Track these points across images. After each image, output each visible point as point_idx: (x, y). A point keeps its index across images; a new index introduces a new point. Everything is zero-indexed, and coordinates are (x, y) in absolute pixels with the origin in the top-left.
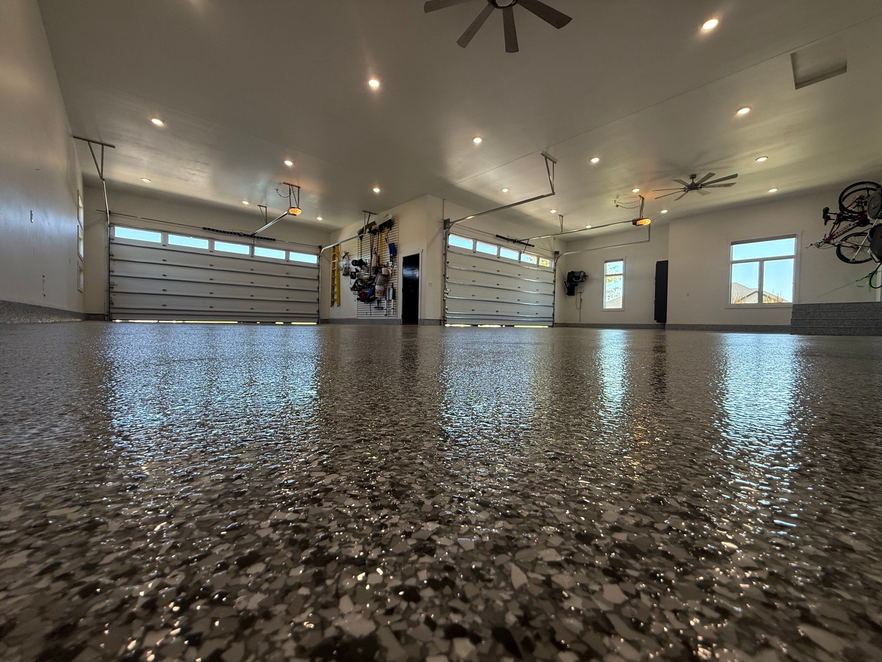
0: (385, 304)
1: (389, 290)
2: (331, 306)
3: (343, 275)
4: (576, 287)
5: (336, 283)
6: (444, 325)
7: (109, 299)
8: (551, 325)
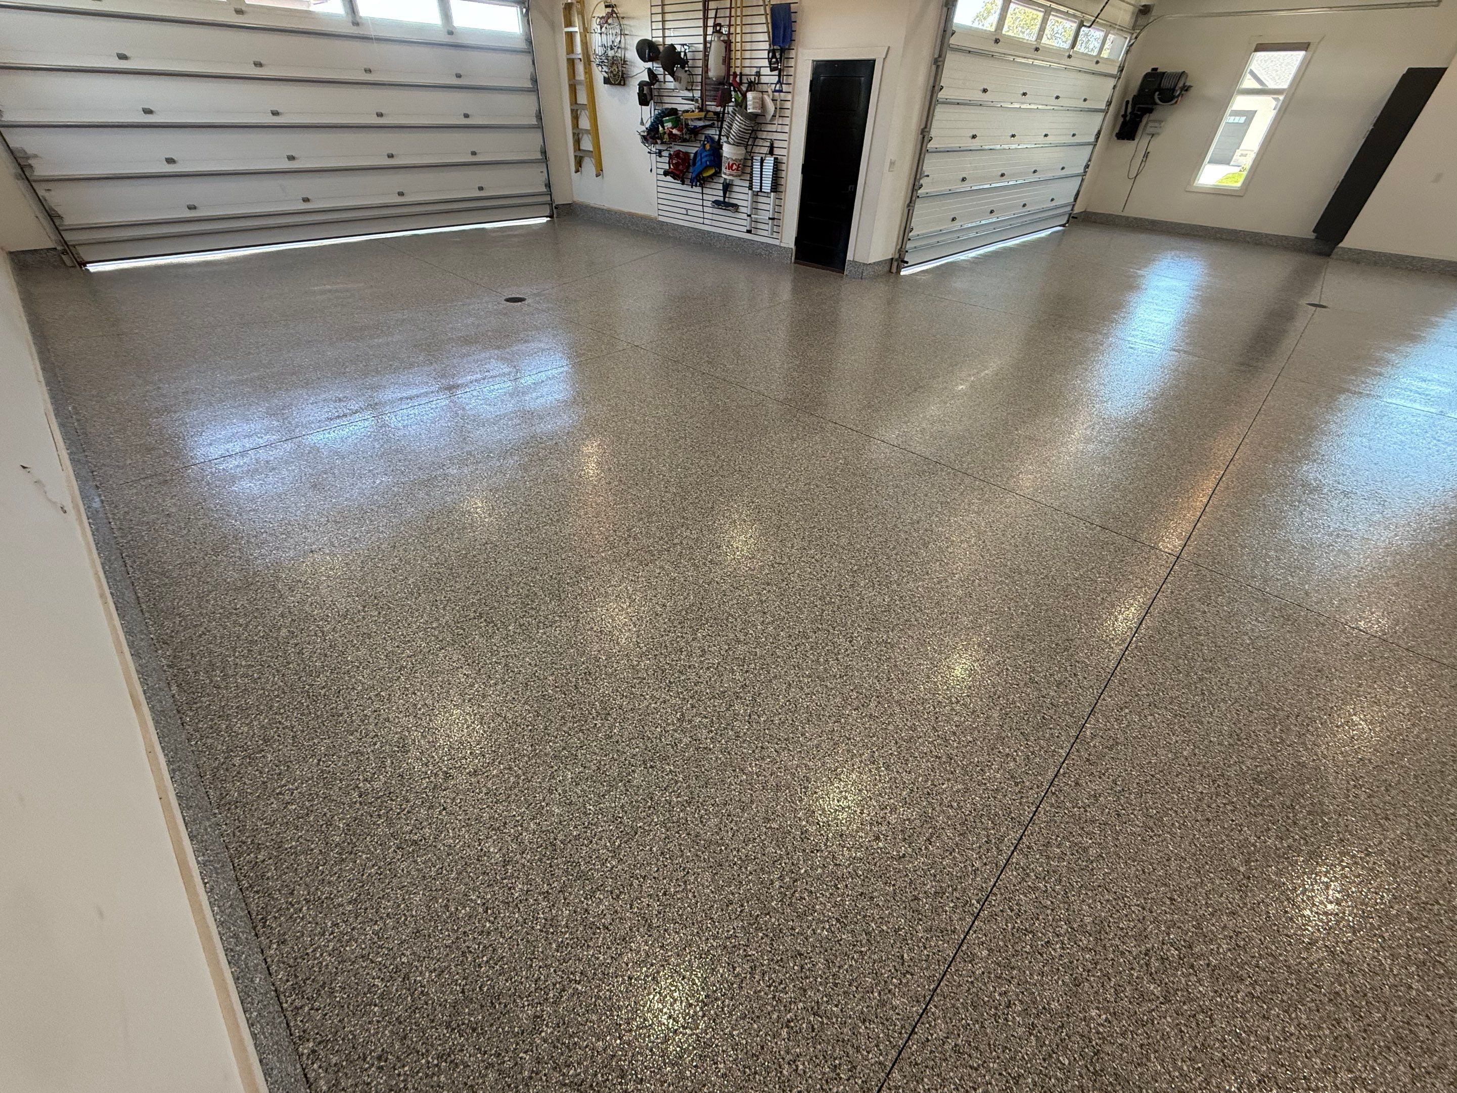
0: (748, 197)
1: (762, 161)
2: (577, 171)
3: (607, 81)
4: (1145, 118)
5: (582, 100)
6: (898, 271)
7: (41, 201)
8: (1064, 222)
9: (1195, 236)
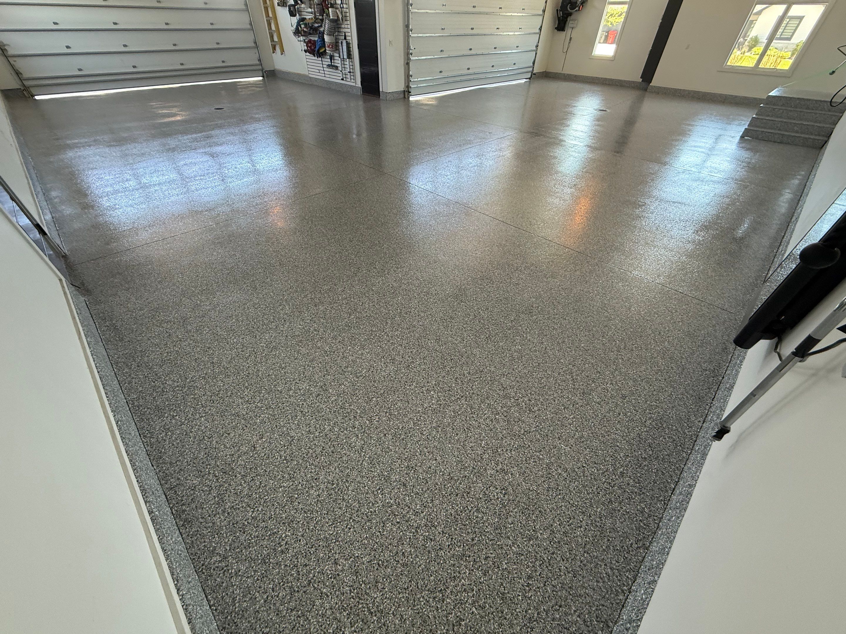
0: (339, 62)
1: (342, 43)
2: (274, 52)
3: (279, 5)
4: (568, 19)
5: (271, 15)
6: (409, 98)
7: (12, 66)
8: (529, 77)
9: (594, 83)
